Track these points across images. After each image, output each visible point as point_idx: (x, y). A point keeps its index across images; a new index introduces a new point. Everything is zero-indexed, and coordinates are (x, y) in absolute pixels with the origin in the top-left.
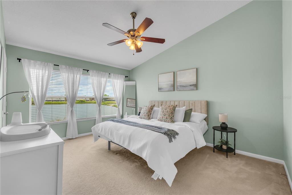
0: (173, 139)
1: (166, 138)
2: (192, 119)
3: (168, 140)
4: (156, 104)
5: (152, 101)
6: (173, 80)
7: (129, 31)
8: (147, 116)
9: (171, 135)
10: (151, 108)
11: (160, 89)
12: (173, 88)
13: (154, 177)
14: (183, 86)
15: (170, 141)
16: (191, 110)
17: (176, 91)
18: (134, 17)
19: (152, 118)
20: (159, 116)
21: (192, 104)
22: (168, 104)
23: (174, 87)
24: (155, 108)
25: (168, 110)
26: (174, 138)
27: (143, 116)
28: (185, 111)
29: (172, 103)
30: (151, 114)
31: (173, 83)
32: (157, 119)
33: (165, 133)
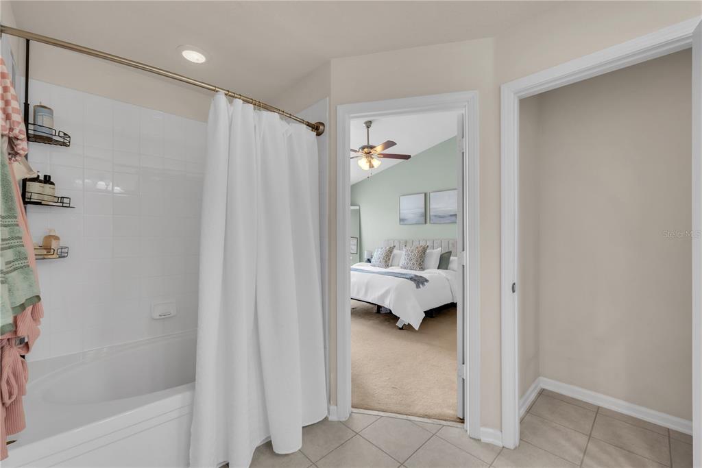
0: (421, 286)
1: (413, 284)
2: (451, 266)
3: (415, 285)
4: (397, 246)
5: (388, 240)
6: (424, 206)
7: (363, 148)
8: (383, 263)
9: (419, 281)
10: (391, 251)
11: (402, 220)
12: (423, 219)
13: (399, 324)
14: (440, 217)
15: (418, 287)
16: (450, 252)
17: (428, 225)
18: (368, 127)
19: (391, 266)
20: (402, 261)
21: (453, 244)
22: (416, 244)
23: (425, 217)
24: (396, 251)
25: (416, 252)
26: (423, 284)
27: (378, 263)
28: (441, 255)
29: (423, 244)
30: (389, 259)
31: (423, 210)
32: (398, 265)
33: (411, 279)
